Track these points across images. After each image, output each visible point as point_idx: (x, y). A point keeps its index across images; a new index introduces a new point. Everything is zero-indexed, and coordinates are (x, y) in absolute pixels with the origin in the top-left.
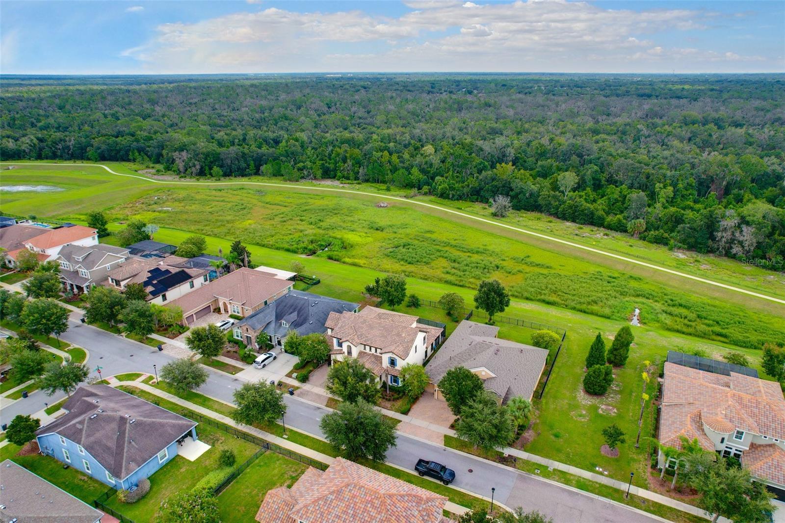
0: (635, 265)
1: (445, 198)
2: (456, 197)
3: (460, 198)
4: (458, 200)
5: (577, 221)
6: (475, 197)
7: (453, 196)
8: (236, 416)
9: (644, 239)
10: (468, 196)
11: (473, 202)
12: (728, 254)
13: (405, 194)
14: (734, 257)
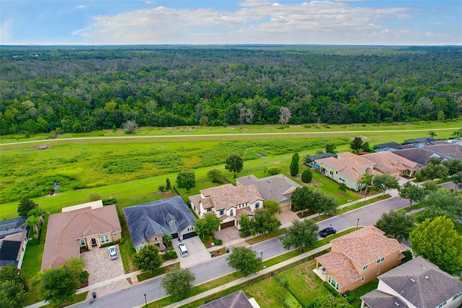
0: (229, 136)
1: (81, 132)
2: (89, 129)
3: (91, 130)
4: (90, 131)
5: (171, 125)
6: (100, 127)
7: (87, 129)
8: (235, 276)
9: (210, 125)
10: (94, 127)
11: (99, 130)
12: (245, 123)
13: (47, 137)
14: (248, 123)
